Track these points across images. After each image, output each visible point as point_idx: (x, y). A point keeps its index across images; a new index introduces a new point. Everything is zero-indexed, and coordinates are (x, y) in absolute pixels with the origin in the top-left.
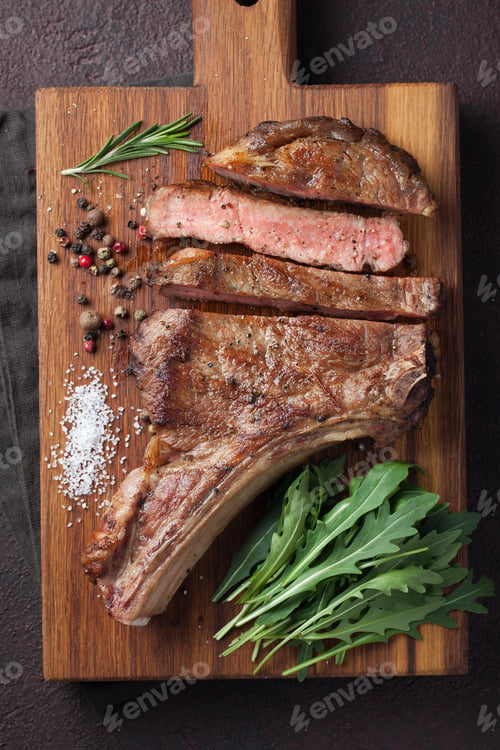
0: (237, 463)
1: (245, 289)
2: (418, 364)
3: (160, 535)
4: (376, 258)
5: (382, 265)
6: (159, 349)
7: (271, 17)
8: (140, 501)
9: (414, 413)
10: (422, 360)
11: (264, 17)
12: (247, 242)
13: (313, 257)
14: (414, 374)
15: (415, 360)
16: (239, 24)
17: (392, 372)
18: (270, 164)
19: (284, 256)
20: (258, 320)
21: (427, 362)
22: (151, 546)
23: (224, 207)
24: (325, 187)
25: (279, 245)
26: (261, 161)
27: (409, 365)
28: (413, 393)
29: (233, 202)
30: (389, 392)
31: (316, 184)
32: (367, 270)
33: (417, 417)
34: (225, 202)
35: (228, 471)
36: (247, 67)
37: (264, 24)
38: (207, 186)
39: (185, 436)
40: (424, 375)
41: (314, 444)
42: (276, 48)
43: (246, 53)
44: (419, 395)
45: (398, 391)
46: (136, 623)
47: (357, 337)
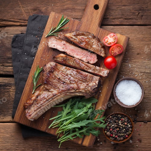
0: (57, 94)
1: (71, 64)
2: (96, 84)
3: (39, 104)
4: (90, 61)
5: (91, 62)
6: (48, 69)
7: (99, 13)
8: (37, 97)
9: (94, 93)
10: (97, 83)
11: (98, 13)
12: (67, 52)
13: (79, 58)
14: (95, 86)
15: (96, 83)
16: (93, 12)
17: (91, 84)
18: (76, 38)
19: (73, 56)
20: (68, 68)
21: (98, 84)
22: (37, 106)
23: (64, 44)
24: (84, 46)
25: (72, 54)
26: (74, 37)
27: (95, 84)
28: (94, 89)
29: (66, 44)
30: (89, 88)
31: (83, 45)
32: (88, 63)
33: (94, 94)
34: (64, 43)
35: (55, 95)
36: (92, 21)
37: (97, 14)
38: (61, 40)
39: (49, 87)
40: (97, 86)
41: (73, 94)
42: (98, 19)
43: (92, 18)
44: (95, 90)
45: (91, 88)
46: (31, 120)
47: (87, 76)
